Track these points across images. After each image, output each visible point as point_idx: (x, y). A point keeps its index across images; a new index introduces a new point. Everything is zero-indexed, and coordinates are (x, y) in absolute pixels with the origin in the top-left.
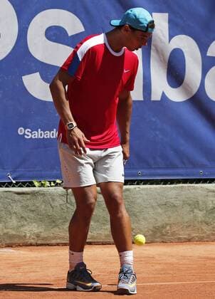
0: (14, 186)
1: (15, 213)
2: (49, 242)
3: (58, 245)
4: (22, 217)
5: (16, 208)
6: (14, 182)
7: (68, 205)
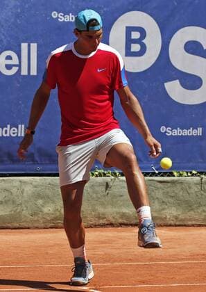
0: (156, 176)
1: (157, 198)
2: (186, 223)
3: (193, 225)
4: (163, 202)
5: (159, 194)
6: (157, 172)
7: (202, 192)
